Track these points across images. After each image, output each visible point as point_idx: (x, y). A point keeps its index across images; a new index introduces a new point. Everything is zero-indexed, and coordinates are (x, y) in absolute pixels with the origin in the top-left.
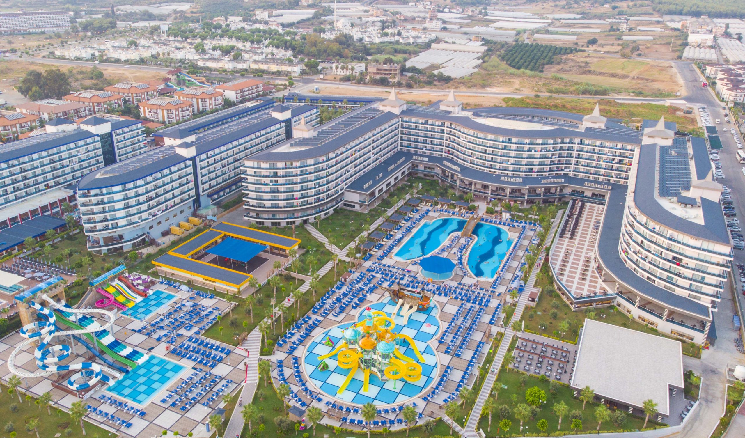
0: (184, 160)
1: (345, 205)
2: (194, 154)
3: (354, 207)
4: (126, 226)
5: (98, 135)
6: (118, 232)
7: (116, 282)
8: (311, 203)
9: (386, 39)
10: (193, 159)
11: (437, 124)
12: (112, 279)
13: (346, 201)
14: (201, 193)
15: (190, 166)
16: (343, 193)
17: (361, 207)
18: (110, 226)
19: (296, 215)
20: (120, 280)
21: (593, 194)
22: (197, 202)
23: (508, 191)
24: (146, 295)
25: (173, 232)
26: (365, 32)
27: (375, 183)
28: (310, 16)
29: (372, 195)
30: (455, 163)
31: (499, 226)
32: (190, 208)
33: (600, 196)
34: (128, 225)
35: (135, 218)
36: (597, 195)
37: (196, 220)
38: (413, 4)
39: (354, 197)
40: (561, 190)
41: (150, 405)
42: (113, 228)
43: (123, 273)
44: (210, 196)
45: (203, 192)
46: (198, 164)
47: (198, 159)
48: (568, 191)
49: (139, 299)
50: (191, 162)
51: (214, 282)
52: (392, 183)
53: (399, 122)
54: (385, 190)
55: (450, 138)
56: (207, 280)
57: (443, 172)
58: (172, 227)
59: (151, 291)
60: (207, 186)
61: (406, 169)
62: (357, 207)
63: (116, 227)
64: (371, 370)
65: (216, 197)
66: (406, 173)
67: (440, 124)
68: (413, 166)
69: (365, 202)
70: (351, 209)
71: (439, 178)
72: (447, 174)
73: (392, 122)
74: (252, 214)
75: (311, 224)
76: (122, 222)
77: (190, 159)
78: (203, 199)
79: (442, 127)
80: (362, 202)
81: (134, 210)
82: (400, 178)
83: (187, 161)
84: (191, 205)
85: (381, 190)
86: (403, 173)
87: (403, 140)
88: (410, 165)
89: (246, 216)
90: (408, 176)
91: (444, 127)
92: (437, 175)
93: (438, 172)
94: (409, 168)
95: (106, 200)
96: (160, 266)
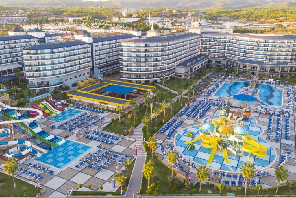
0: (86, 43)
1: (176, 75)
2: (92, 41)
3: (181, 76)
4: (51, 75)
5: (37, 38)
6: (47, 79)
7: (45, 102)
8: (159, 70)
10: (91, 44)
11: (222, 37)
12: (42, 100)
13: (176, 73)
14: (95, 65)
15: (89, 47)
16: (174, 68)
17: (185, 76)
18: (42, 75)
19: (150, 77)
20: (47, 101)
23: (268, 69)
24: (63, 110)
25: (79, 84)
27: (192, 64)
28: (138, 20)
29: (191, 70)
30: (234, 57)
32: (88, 73)
34: (53, 75)
35: (57, 72)
37: (92, 79)
39: (181, 70)
41: (67, 169)
42: (44, 76)
43: (48, 98)
44: (99, 68)
45: (96, 65)
46: (94, 48)
47: (94, 44)
49: (59, 112)
50: (90, 46)
51: (107, 104)
52: (200, 67)
53: (200, 37)
54: (197, 69)
55: (229, 45)
56: (102, 103)
57: (227, 63)
58: (78, 82)
59: (66, 109)
60: (98, 62)
61: (206, 61)
62: (183, 76)
63: (46, 76)
64: (227, 150)
65: (102, 70)
66: (206, 64)
67: (224, 37)
68: (209, 61)
69: (188, 73)
70: (179, 77)
71: (225, 66)
72: (229, 64)
73: (197, 37)
74: (124, 76)
75: (158, 83)
76: (49, 73)
77: (89, 44)
78: (96, 70)
79: (225, 39)
80: (186, 73)
81: (57, 66)
82: (203, 65)
83: (88, 45)
84: (89, 71)
85: (195, 68)
86: (205, 63)
87: (202, 48)
88: (208, 60)
89: (121, 77)
90: (207, 65)
91: (226, 39)
92: (224, 65)
93: (224, 63)
94: (207, 61)
95: (40, 58)
96: (72, 97)
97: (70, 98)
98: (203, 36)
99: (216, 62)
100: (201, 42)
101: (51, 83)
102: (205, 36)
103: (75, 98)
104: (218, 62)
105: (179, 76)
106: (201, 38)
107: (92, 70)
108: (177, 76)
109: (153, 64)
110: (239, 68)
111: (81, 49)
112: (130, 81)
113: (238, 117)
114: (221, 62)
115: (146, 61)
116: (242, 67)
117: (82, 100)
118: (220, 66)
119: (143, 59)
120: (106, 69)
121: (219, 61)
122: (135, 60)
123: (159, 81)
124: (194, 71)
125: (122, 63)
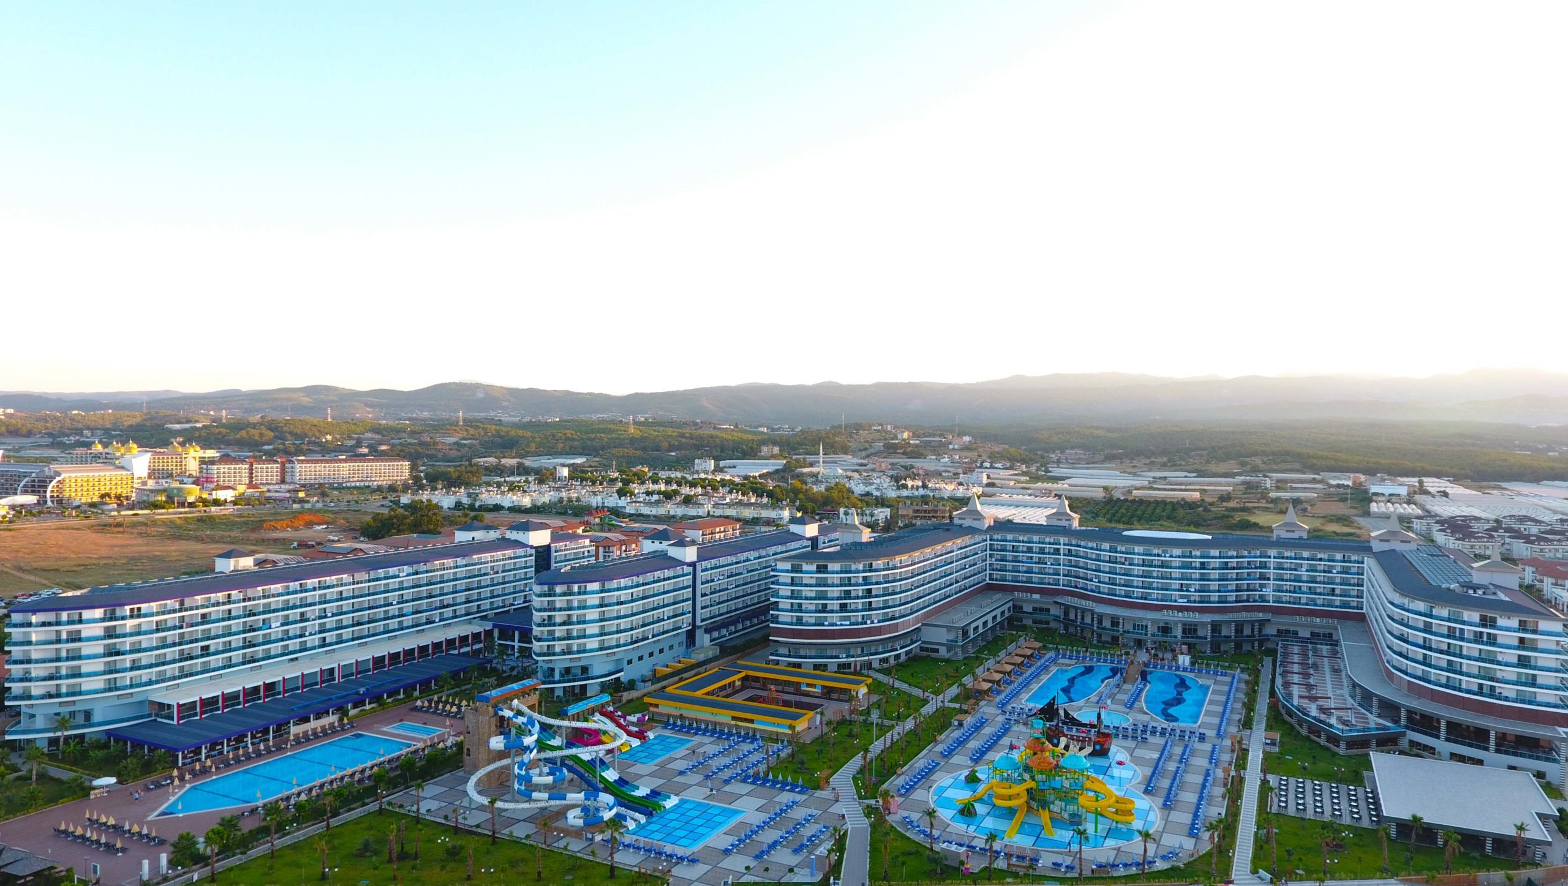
0: (681, 563)
1: (922, 649)
2: (695, 559)
3: (937, 651)
4: (597, 650)
5: (532, 547)
6: (584, 659)
7: (597, 716)
10: (693, 565)
11: (1047, 540)
12: (592, 710)
13: (924, 642)
14: (698, 623)
15: (687, 575)
16: (918, 628)
17: (949, 651)
18: (575, 648)
19: (853, 652)
20: (603, 714)
21: (1312, 634)
22: (691, 635)
23: (1178, 632)
24: (644, 738)
28: (780, 467)
29: (965, 632)
30: (1084, 597)
31: (1178, 673)
32: (680, 643)
33: (1324, 635)
34: (601, 649)
35: (611, 640)
36: (1318, 635)
37: (692, 661)
39: (939, 634)
40: (1260, 630)
41: (703, 848)
42: (579, 652)
43: (603, 706)
44: (708, 630)
45: (703, 620)
46: (699, 574)
47: (699, 567)
48: (1271, 630)
49: (635, 743)
51: (752, 721)
52: (990, 625)
53: (986, 540)
55: (1070, 561)
56: (740, 719)
57: (1066, 614)
58: (657, 668)
59: (650, 734)
60: (706, 613)
63: (584, 651)
64: (1049, 811)
65: (716, 634)
66: (1007, 615)
67: (1052, 541)
69: (957, 642)
71: (1060, 621)
72: (1072, 616)
73: (978, 538)
74: (784, 650)
75: (875, 670)
76: (592, 644)
77: (689, 565)
78: (699, 633)
79: (1056, 544)
80: (952, 641)
81: (612, 625)
82: (999, 619)
83: (685, 567)
84: (683, 638)
85: (976, 628)
86: (1003, 613)
87: (993, 570)
88: (1011, 604)
89: (772, 654)
90: (1009, 619)
91: (1060, 544)
93: (1057, 613)
94: (1009, 609)
95: (575, 604)
96: (657, 706)
97: (651, 710)
98: (995, 537)
99: (1034, 609)
100: (989, 552)
101: (596, 670)
102: (999, 537)
103: (666, 708)
104: (1041, 610)
105: (933, 651)
106: (988, 542)
108: (927, 650)
110: (1098, 628)
111: (669, 579)
117: (687, 714)
118: (1048, 623)
121: (1044, 606)
122: (813, 607)
123: (876, 665)
124: (972, 637)
125: (777, 617)
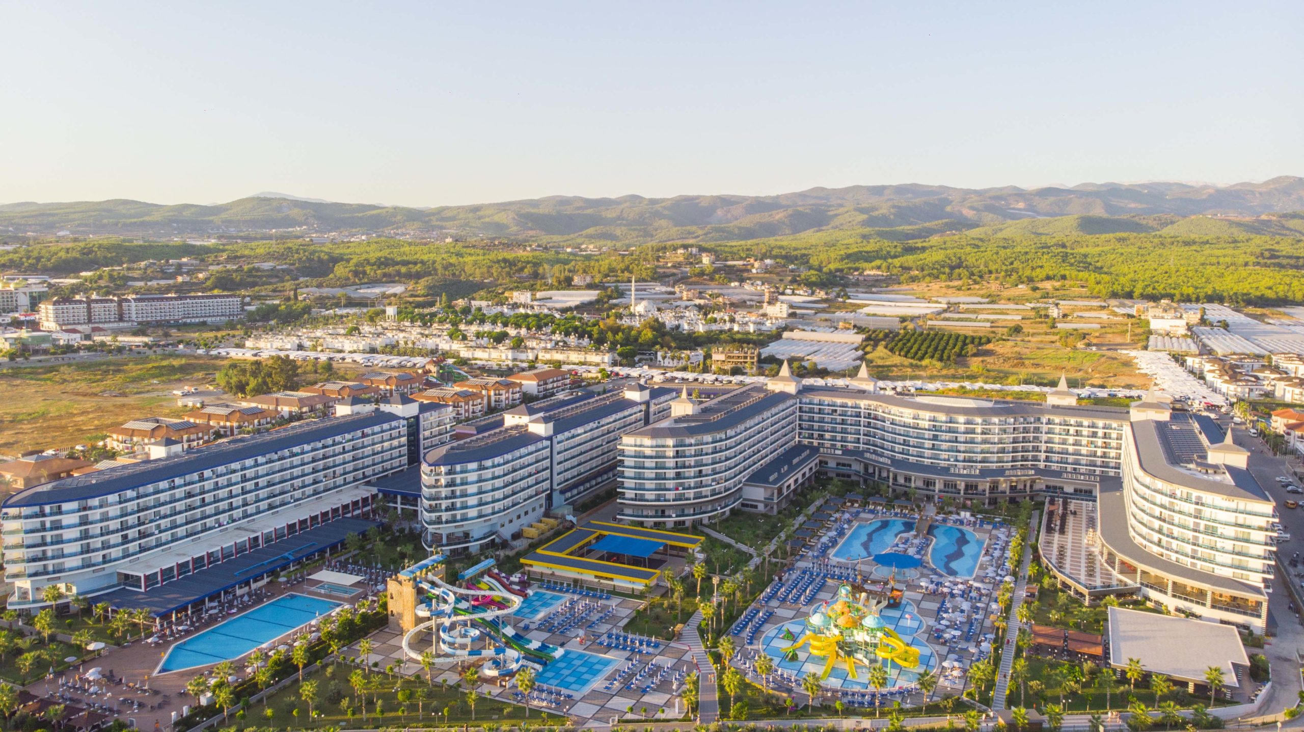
0: (538, 440)
1: (743, 505)
2: (551, 433)
3: (756, 507)
5: (404, 418)
7: (487, 578)
8: (706, 496)
9: (715, 327)
10: (550, 438)
12: (482, 574)
13: (745, 500)
14: (555, 487)
15: (546, 447)
16: (740, 489)
17: (766, 507)
18: (458, 517)
19: (686, 512)
20: (490, 576)
21: (1076, 490)
23: (962, 486)
24: (525, 596)
25: (525, 535)
26: (682, 317)
27: (781, 477)
28: (594, 298)
29: (780, 490)
30: (882, 455)
31: (961, 527)
32: (541, 506)
33: (1086, 492)
34: (479, 517)
36: (1081, 491)
37: (551, 521)
38: (737, 284)
39: (757, 493)
40: (1032, 485)
41: (591, 692)
43: (488, 568)
44: (562, 492)
45: (558, 485)
46: (555, 446)
47: (555, 440)
48: (1041, 486)
49: (520, 600)
50: (549, 443)
51: (612, 579)
52: (800, 481)
53: (796, 404)
54: (792, 487)
56: (601, 578)
57: (866, 469)
58: (523, 529)
59: (530, 592)
60: (561, 478)
61: (813, 464)
62: (761, 507)
63: (466, 519)
64: (853, 658)
65: (569, 494)
66: (814, 471)
67: (854, 405)
68: (821, 462)
69: (773, 499)
70: (753, 510)
71: (860, 476)
72: (871, 470)
73: (790, 402)
74: (628, 511)
75: (705, 526)
77: (547, 439)
78: (556, 496)
79: (858, 408)
80: (769, 499)
81: (488, 497)
82: (808, 476)
83: (544, 441)
84: (544, 501)
85: (789, 486)
86: (811, 469)
88: (817, 461)
89: (619, 514)
90: (817, 474)
91: (860, 408)
92: (857, 473)
93: (858, 469)
94: (816, 465)
95: (458, 481)
96: (531, 566)
97: (527, 568)
98: (804, 400)
99: (838, 464)
100: (798, 414)
101: (476, 534)
102: (808, 400)
103: (539, 567)
104: (844, 465)
105: (752, 506)
106: (798, 406)
107: (549, 498)
108: (747, 505)
109: (692, 482)
110: (893, 484)
111: (531, 453)
112: (641, 524)
113: (879, 603)
114: (850, 466)
115: (678, 476)
116: (901, 480)
117: (557, 573)
118: (849, 476)
119: (671, 473)
120: (575, 491)
121: (847, 462)
122: (653, 476)
123: (706, 521)
124: (785, 494)
